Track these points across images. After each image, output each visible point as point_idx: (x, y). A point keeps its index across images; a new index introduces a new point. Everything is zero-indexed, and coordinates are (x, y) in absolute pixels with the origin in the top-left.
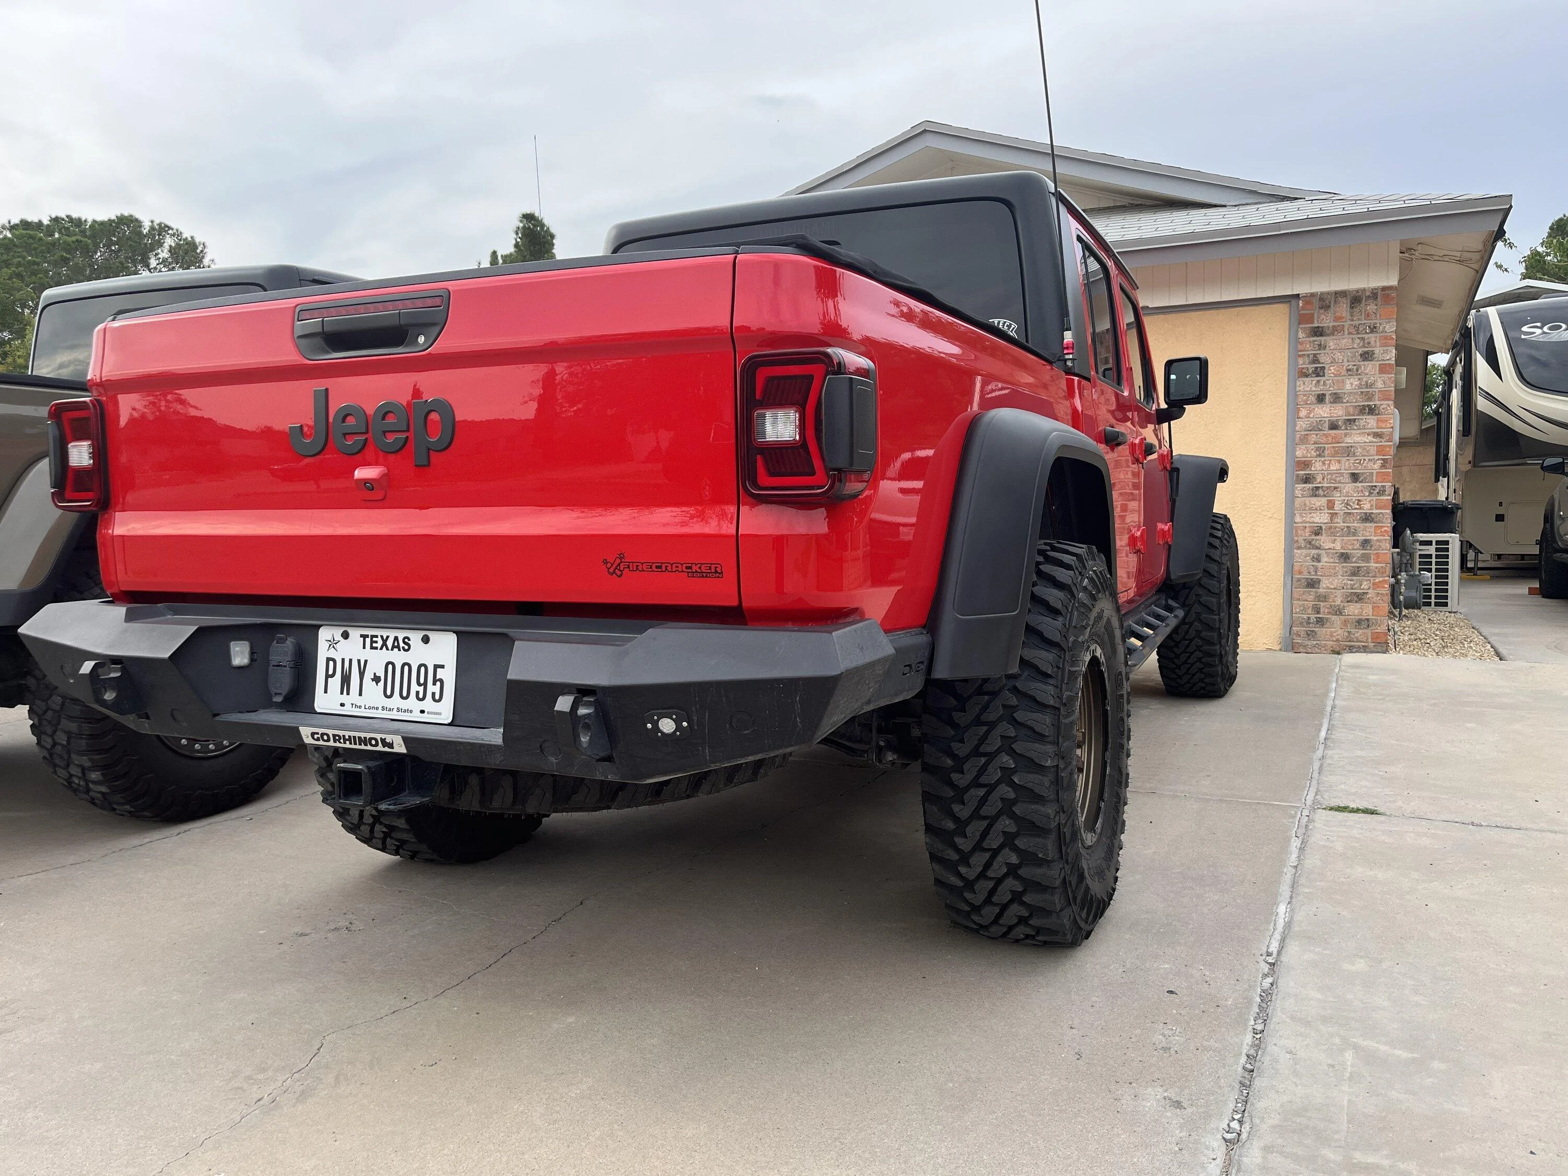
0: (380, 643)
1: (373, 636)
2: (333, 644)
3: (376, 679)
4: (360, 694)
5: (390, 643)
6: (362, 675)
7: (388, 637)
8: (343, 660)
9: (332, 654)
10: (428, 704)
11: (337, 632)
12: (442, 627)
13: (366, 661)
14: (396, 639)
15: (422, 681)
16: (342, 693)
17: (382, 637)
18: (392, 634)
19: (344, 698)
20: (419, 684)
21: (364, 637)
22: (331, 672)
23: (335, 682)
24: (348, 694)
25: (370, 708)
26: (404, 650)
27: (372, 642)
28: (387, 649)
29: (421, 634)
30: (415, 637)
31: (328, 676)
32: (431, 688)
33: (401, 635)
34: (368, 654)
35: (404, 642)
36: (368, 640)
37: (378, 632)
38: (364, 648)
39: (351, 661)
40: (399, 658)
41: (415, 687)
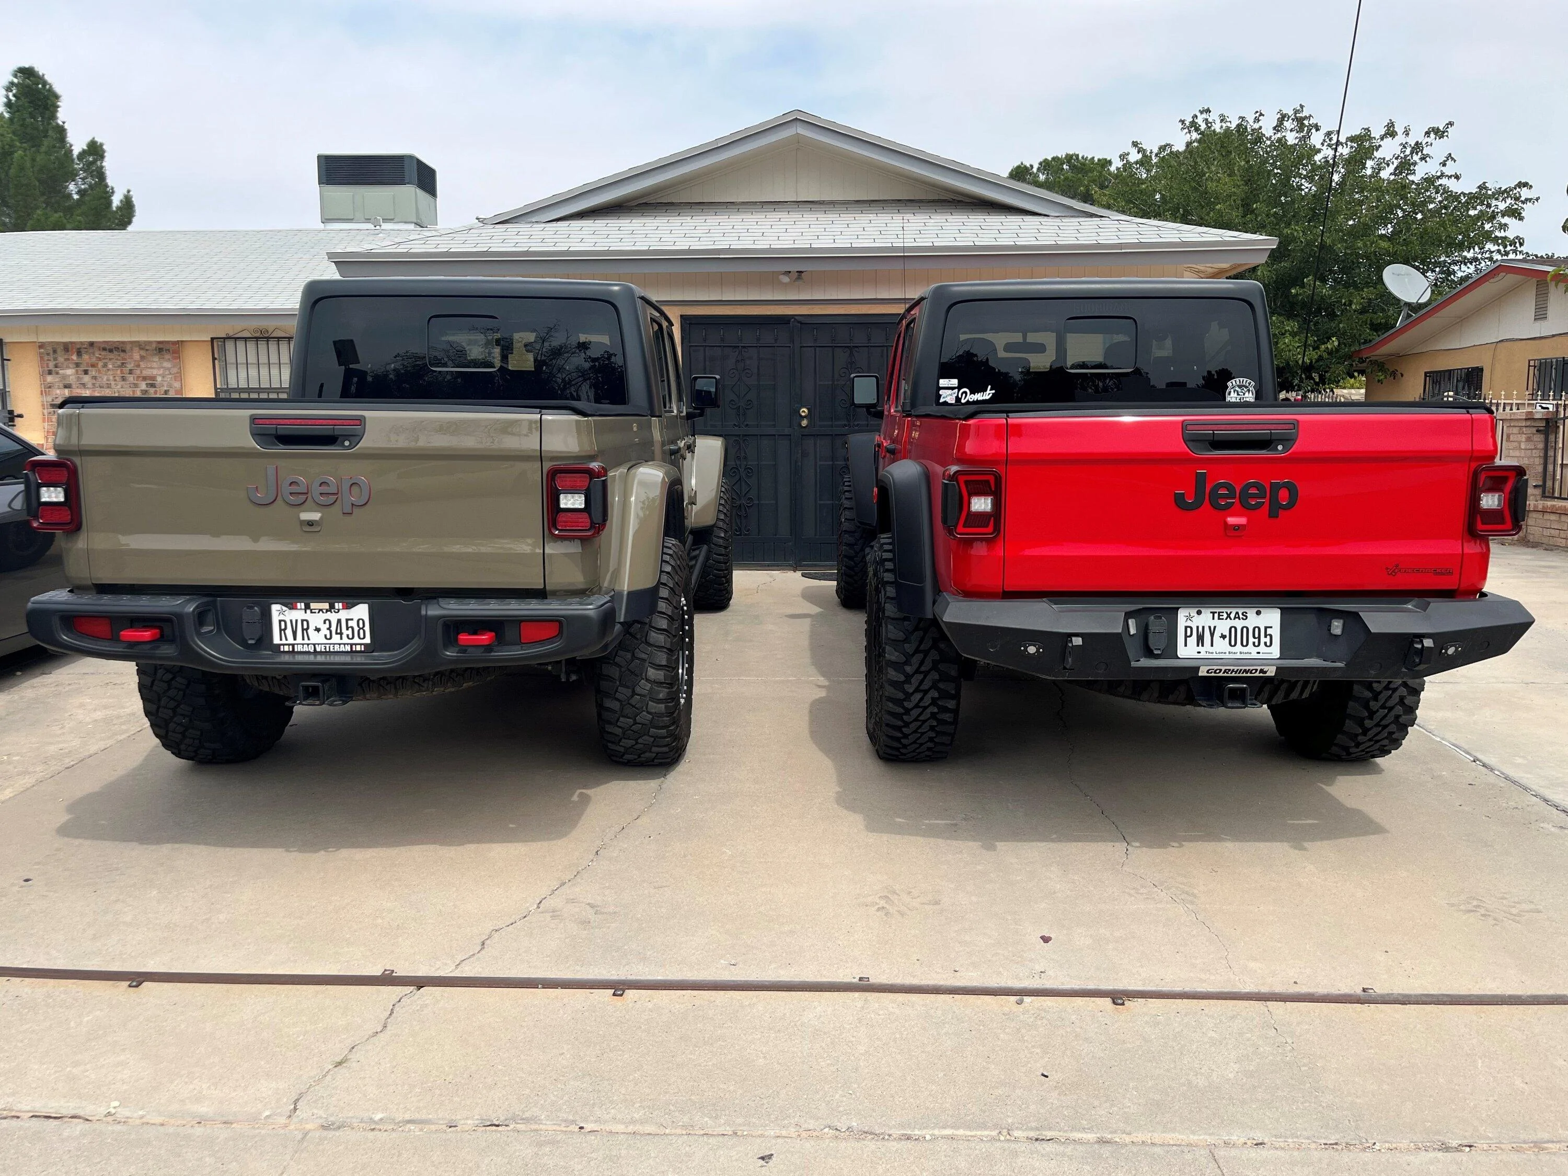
0: (1225, 615)
1: (1219, 613)
2: (1189, 618)
3: (1223, 637)
4: (1212, 645)
5: (1232, 616)
6: (1212, 635)
7: (1231, 613)
8: (1198, 627)
9: (1189, 623)
10: (1262, 648)
11: (1193, 612)
12: (1270, 605)
13: (1215, 627)
14: (1237, 613)
15: (1257, 635)
16: (1198, 645)
17: (1227, 613)
18: (1234, 611)
19: (1200, 648)
20: (1254, 637)
21: (1213, 613)
22: (1189, 634)
23: (1193, 640)
24: (1203, 646)
25: (1219, 653)
26: (1243, 619)
27: (1219, 615)
28: (1231, 619)
29: (1255, 610)
30: (1251, 613)
31: (1186, 637)
32: (1263, 639)
33: (1240, 611)
34: (1216, 622)
35: (1243, 614)
36: (1216, 615)
37: (1224, 610)
38: (1213, 619)
39: (1203, 627)
40: (1239, 624)
41: (1251, 640)
